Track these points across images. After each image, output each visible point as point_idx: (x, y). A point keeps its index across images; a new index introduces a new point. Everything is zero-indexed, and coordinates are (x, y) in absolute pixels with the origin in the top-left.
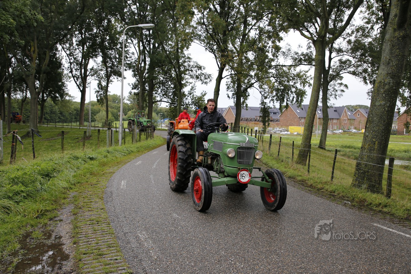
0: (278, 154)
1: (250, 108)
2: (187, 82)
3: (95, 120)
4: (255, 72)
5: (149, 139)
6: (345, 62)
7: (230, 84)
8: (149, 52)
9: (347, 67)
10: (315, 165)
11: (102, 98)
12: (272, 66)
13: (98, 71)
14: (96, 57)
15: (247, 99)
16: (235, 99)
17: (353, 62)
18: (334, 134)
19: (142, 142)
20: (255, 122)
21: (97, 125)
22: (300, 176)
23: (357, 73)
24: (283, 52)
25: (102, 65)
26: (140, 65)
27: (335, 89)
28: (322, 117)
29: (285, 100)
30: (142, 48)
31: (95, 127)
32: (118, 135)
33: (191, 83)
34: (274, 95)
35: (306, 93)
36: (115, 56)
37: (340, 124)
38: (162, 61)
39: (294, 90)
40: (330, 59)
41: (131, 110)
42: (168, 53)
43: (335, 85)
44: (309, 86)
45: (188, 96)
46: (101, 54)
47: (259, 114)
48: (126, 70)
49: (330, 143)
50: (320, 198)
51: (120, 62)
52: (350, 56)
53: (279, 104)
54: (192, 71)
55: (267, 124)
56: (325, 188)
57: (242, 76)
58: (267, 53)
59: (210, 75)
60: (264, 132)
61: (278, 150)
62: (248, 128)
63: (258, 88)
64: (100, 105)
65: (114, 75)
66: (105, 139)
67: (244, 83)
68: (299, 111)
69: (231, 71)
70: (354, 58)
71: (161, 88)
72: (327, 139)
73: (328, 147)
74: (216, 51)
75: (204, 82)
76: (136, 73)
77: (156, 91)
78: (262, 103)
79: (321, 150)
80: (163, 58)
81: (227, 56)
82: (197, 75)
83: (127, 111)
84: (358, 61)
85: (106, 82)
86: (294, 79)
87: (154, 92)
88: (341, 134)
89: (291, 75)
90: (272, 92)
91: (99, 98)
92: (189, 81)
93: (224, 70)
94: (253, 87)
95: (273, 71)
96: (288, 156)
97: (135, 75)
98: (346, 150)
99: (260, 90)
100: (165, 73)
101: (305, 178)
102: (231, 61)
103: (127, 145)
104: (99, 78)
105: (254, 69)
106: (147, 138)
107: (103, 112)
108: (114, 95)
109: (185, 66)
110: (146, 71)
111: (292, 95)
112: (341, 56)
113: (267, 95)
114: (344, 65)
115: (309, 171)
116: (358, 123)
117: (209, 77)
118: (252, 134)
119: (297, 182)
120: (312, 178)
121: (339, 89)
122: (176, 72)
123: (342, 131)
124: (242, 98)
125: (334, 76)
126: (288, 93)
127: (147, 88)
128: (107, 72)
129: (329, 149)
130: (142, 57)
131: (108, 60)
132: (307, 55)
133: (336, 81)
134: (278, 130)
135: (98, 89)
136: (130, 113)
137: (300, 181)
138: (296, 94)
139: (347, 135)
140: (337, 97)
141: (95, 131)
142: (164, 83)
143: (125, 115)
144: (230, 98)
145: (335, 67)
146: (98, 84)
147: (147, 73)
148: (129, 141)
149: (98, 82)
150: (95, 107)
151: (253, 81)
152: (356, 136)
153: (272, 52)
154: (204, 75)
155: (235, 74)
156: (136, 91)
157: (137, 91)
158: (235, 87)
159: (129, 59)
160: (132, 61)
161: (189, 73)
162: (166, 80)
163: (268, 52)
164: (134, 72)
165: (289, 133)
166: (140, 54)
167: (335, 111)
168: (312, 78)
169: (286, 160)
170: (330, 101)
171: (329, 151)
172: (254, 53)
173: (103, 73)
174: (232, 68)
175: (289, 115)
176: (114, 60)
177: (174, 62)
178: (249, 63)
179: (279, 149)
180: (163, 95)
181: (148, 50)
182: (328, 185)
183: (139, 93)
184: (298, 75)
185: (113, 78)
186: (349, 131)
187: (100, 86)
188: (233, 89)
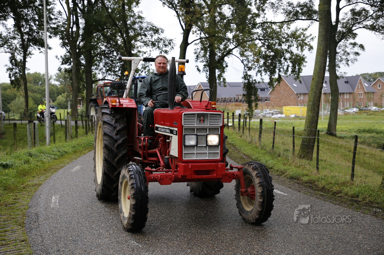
0: (273, 146)
1: (229, 84)
2: (139, 52)
3: (10, 111)
4: (234, 33)
5: (90, 133)
6: (359, 13)
7: (200, 52)
8: (82, 11)
9: (363, 19)
10: (325, 158)
11: (18, 78)
12: (257, 24)
13: (8, 40)
14: (5, 19)
15: (224, 72)
16: (208, 73)
17: (371, 12)
18: (346, 114)
19: (80, 138)
20: (236, 103)
21: (13, 118)
22: (307, 175)
23: (377, 27)
24: (272, 3)
25: (14, 31)
26: (70, 30)
27: (346, 51)
28: (330, 92)
29: (277, 71)
30: (71, 5)
31: (9, 120)
32: (45, 129)
33: (145, 53)
34: (261, 65)
35: (306, 60)
36: (33, 18)
37: (354, 100)
38: (103, 23)
39: (288, 56)
40: (338, 10)
41: (61, 94)
42: (110, 11)
43: (346, 46)
44: (309, 50)
45: (142, 72)
46: (12, 14)
47: (241, 92)
48: (50, 37)
49: (341, 126)
50: (337, 206)
51: (41, 26)
52: (367, 4)
53: (269, 77)
54: (145, 35)
55: (253, 104)
56: (343, 192)
57: (215, 40)
58: (249, 6)
59: (171, 40)
60: (251, 116)
61: (272, 141)
62: (227, 111)
63: (239, 56)
64: (16, 89)
65: (33, 44)
66: (25, 136)
67: (219, 49)
68: (296, 86)
69: (201, 34)
70: (372, 6)
71: (103, 61)
72: (338, 121)
73: (340, 133)
74: (178, 6)
75: (163, 51)
76: (66, 41)
77: (96, 65)
78: (244, 77)
79: (331, 137)
80: (104, 19)
81: (194, 13)
82: (153, 40)
83: (56, 95)
84: (378, 11)
85: (22, 55)
86: (288, 40)
87: (94, 68)
88: (356, 114)
89: (283, 36)
90: (258, 61)
91: (13, 78)
92: (142, 50)
93: (191, 33)
94: (232, 54)
95: (259, 31)
96: (287, 147)
97: (64, 45)
98: (364, 135)
99: (241, 58)
100: (108, 40)
101: (314, 177)
102: (200, 19)
103: (58, 144)
104: (11, 49)
105: (233, 29)
106: (87, 133)
107: (20, 99)
108: (36, 73)
109: (135, 30)
110: (80, 38)
111: (286, 63)
112: (354, 5)
113: (252, 65)
114: (357, 17)
115: (318, 168)
116: (379, 97)
117: (170, 44)
118: (235, 120)
119: (302, 184)
120: (323, 177)
121: (352, 51)
122: (124, 39)
123: (358, 110)
124: (217, 71)
125: (344, 33)
126: (280, 62)
127: (83, 62)
128: (23, 40)
129: (340, 135)
130: (73, 18)
131: (24, 23)
132: (305, 5)
133: (347, 40)
134: (268, 112)
135: (11, 66)
136: (61, 98)
137: (306, 183)
138: (291, 62)
139: (365, 115)
140: (350, 63)
141: (10, 126)
142: (107, 53)
143: (53, 102)
144: (201, 72)
145: (345, 21)
146: (10, 58)
147: (82, 41)
148: (60, 137)
149: (10, 55)
150: (8, 92)
151: (231, 46)
152: (377, 115)
153: (255, 4)
154: (162, 41)
155: (206, 38)
156: (67, 66)
157: (70, 67)
158: (208, 56)
159: (54, 21)
160: (59, 24)
161: (142, 39)
162: (111, 50)
163: (250, 4)
164: (63, 40)
165: (283, 116)
166: (70, 13)
167: (347, 82)
168: (312, 38)
169: (284, 154)
170: (340, 68)
171: (340, 137)
172: (231, 7)
173: (16, 42)
174: (202, 29)
175: (282, 92)
176: (32, 24)
177: (120, 24)
178: (225, 21)
179: (274, 138)
180: (107, 71)
181: (82, 8)
182: (347, 186)
183: (71, 69)
184: (294, 35)
185: (33, 49)
186: (366, 108)
187: (13, 61)
188: (203, 58)
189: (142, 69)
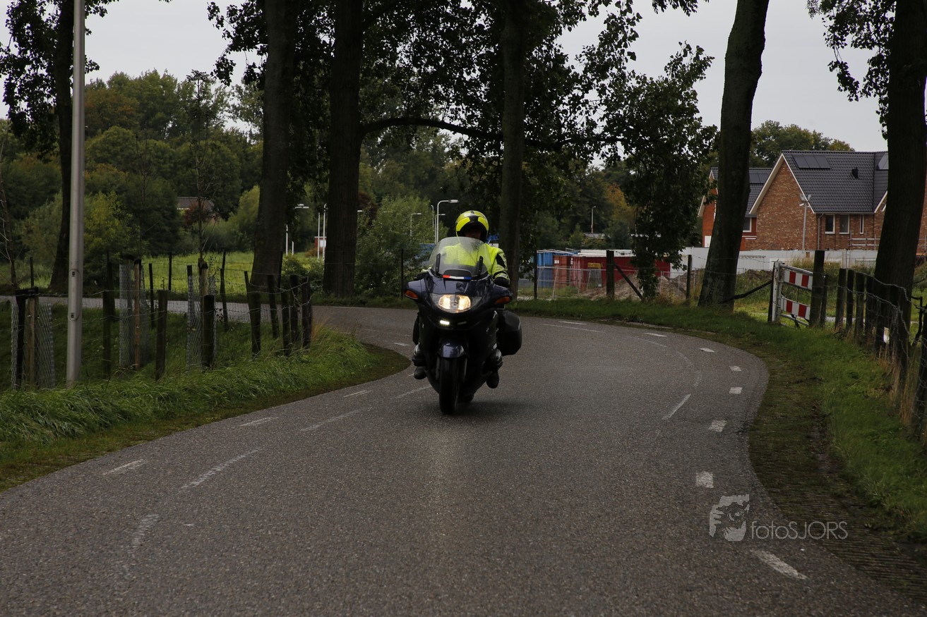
71: (413, 36)
83: (238, 183)
127: (324, 38)
135: (15, 51)
187: (29, 25)
188: (872, 28)
189: (589, 75)
